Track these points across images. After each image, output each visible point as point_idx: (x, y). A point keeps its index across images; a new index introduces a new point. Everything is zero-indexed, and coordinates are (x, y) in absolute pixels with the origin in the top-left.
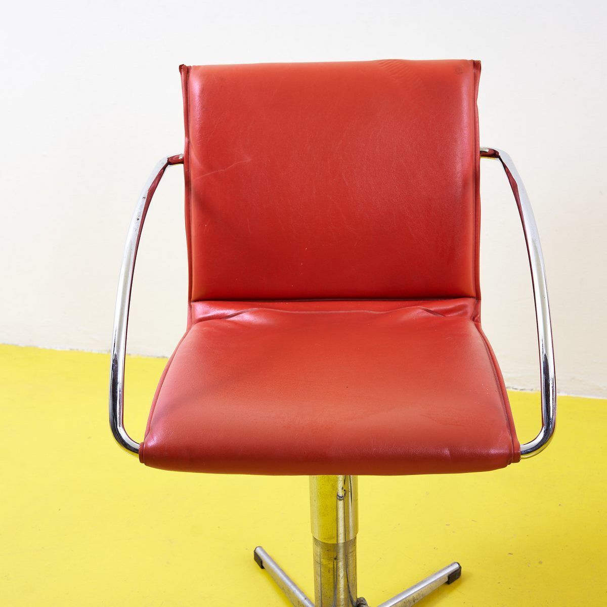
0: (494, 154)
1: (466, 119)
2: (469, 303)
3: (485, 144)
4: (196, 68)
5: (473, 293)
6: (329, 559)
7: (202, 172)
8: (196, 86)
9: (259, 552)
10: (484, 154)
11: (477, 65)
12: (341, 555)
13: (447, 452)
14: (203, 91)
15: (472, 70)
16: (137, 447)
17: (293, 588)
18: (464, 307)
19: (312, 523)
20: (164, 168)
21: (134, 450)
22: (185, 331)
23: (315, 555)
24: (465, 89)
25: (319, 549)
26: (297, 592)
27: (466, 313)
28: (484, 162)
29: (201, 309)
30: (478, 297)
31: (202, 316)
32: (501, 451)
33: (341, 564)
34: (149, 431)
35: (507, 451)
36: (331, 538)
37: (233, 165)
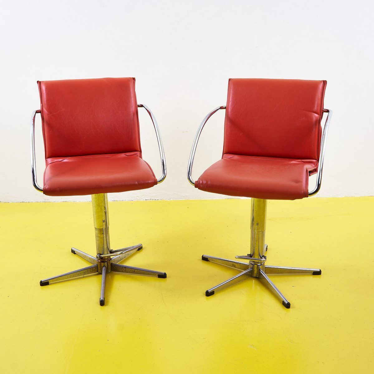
0: (142, 106)
1: (132, 95)
2: (138, 153)
3: (139, 103)
4: (43, 82)
5: (139, 150)
6: (101, 234)
7: (48, 115)
8: (44, 88)
9: (73, 249)
10: (139, 106)
11: (134, 79)
12: (104, 233)
13: (137, 183)
14: (46, 89)
15: (133, 81)
16: (42, 189)
17: (87, 255)
18: (137, 154)
19: (94, 223)
20: (35, 115)
21: (41, 190)
22: (45, 167)
23: (96, 234)
24: (131, 86)
25: (97, 232)
26: (89, 256)
27: (137, 156)
28: (139, 108)
29: (50, 160)
30: (141, 151)
31: (51, 162)
32: (152, 181)
33: (104, 235)
34: (44, 185)
35: (154, 181)
36: (101, 226)
37: (58, 112)
